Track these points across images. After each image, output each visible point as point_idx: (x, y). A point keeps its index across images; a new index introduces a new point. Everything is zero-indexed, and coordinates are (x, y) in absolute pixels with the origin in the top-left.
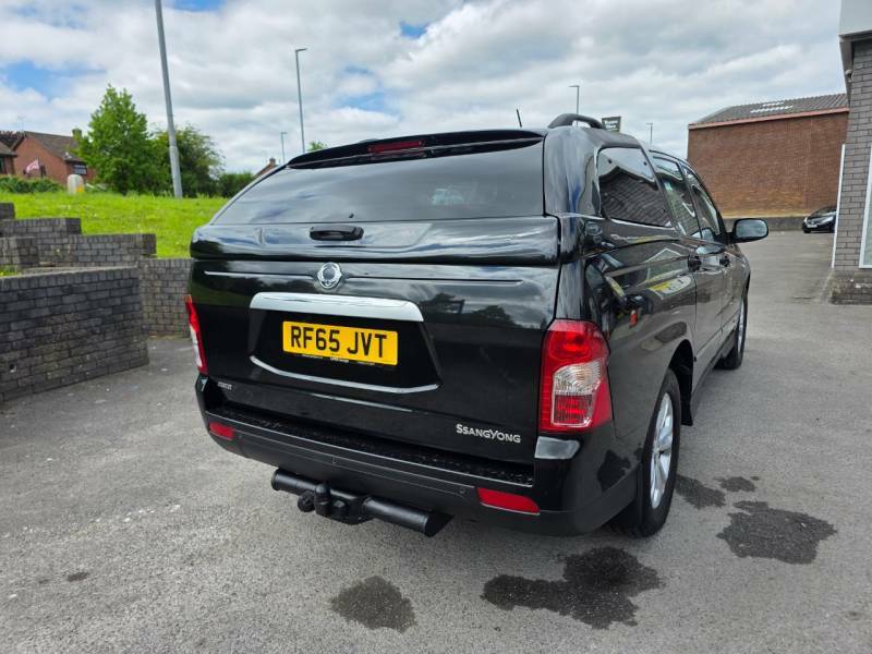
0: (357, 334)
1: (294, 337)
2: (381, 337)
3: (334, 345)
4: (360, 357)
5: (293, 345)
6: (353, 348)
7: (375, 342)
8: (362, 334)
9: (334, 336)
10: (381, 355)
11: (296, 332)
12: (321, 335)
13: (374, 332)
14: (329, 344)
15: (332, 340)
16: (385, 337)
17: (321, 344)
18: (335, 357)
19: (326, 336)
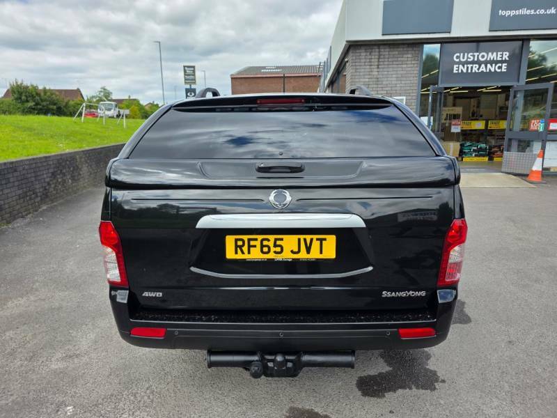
0: (299, 240)
1: (237, 246)
2: (321, 240)
3: (278, 249)
4: (303, 255)
5: (236, 253)
6: (296, 250)
7: (316, 245)
8: (305, 240)
9: (278, 243)
10: (321, 252)
11: (240, 243)
12: (265, 243)
13: (315, 237)
14: (273, 249)
15: (275, 246)
16: (325, 239)
17: (265, 249)
18: (279, 257)
19: (271, 244)
